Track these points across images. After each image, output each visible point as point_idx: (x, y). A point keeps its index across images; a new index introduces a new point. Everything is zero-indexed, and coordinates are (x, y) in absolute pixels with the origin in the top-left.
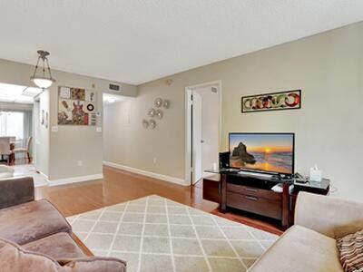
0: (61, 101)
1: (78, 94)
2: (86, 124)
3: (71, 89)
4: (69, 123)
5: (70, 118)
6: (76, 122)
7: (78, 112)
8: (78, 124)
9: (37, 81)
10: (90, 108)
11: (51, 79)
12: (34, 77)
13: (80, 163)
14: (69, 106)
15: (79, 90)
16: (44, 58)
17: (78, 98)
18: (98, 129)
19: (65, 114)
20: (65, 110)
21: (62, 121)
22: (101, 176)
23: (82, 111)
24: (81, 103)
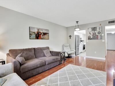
0: (89, 32)
1: (94, 29)
2: (98, 39)
3: (92, 28)
4: (91, 39)
5: (92, 37)
6: (93, 38)
7: (94, 35)
8: (94, 39)
9: (76, 29)
10: (99, 33)
11: (78, 28)
12: (75, 29)
13: (95, 52)
14: (91, 34)
15: (94, 28)
16: (77, 23)
17: (94, 30)
18: (103, 41)
19: (90, 36)
20: (90, 35)
21: (89, 38)
22: (104, 59)
23: (96, 35)
24: (95, 32)
